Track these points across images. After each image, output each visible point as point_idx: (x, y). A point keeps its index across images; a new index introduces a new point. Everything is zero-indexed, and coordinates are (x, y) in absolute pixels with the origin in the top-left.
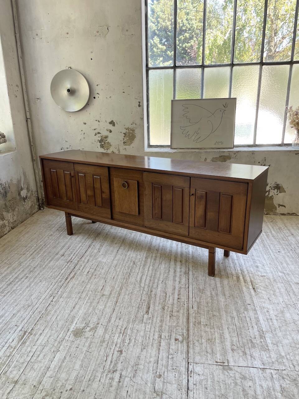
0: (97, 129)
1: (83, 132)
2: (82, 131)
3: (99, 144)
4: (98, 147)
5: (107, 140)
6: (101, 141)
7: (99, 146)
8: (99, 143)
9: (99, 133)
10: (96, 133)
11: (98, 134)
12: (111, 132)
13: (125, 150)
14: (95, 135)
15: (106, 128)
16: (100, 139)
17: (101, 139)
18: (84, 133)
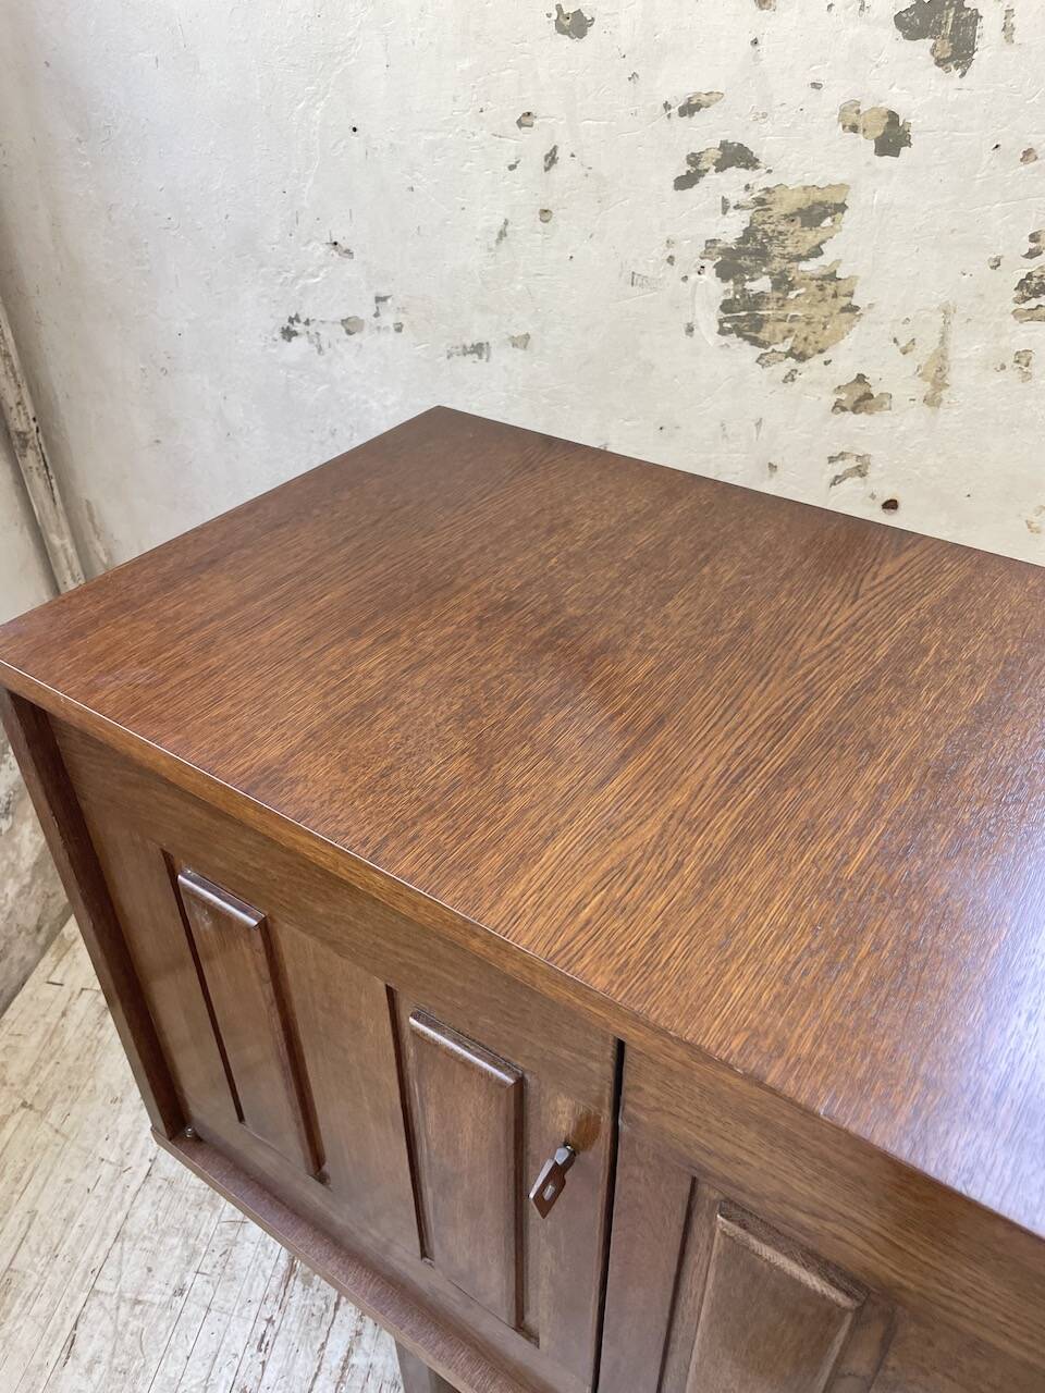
0: (714, 97)
1: (534, 144)
2: (526, 120)
3: (715, 289)
4: (690, 330)
5: (817, 252)
6: (746, 262)
7: (708, 320)
8: (710, 271)
9: (736, 156)
10: (694, 159)
11: (721, 166)
12: (892, 138)
13: (1012, 374)
14: (685, 182)
15: (835, 96)
16: (730, 229)
17: (749, 233)
18: (551, 159)
